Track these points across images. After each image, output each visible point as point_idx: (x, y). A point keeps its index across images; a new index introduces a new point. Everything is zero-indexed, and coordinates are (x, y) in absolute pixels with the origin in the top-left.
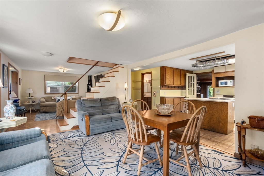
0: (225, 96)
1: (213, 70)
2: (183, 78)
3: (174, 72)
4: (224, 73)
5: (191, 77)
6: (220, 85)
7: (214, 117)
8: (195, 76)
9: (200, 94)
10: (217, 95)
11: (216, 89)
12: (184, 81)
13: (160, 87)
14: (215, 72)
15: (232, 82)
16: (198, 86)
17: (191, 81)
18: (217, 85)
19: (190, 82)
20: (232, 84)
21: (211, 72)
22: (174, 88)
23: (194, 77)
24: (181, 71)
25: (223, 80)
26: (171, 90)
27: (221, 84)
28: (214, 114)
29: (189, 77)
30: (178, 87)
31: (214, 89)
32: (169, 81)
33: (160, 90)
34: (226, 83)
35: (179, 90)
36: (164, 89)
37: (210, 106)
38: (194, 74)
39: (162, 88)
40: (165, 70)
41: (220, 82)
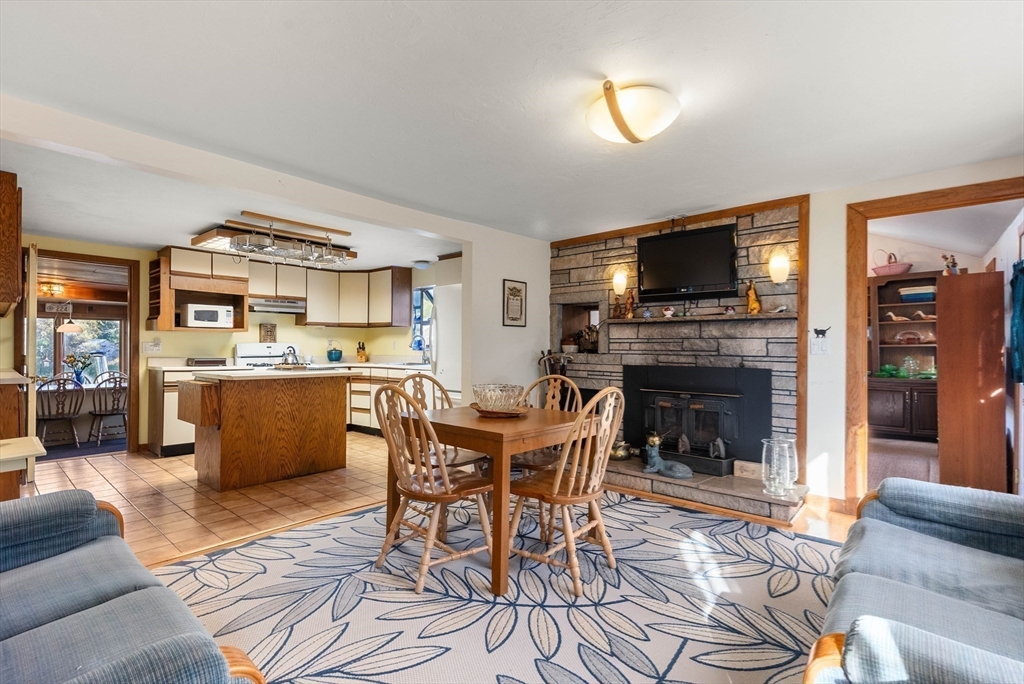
4: (207, 280)
6: (191, 321)
7: (316, 425)
10: (156, 362)
14: (174, 267)
15: (231, 312)
20: (230, 321)
27: (196, 318)
34: (213, 316)
37: (304, 394)
41: (192, 308)
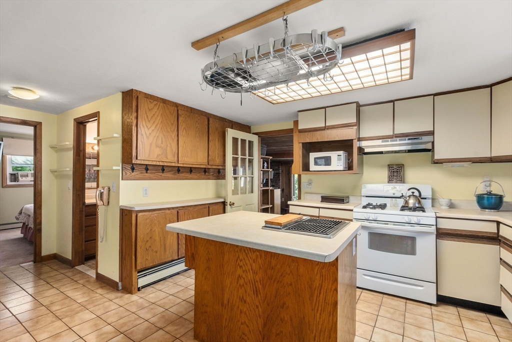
0: (325, 199)
1: (296, 123)
2: (215, 144)
3: (180, 119)
4: (323, 132)
5: (243, 141)
6: (313, 167)
8: (255, 139)
9: (271, 188)
10: (308, 196)
11: (305, 177)
12: (222, 154)
13: (120, 168)
14: (300, 128)
15: (342, 157)
16: (268, 168)
17: (243, 154)
18: (306, 168)
19: (240, 156)
20: (342, 164)
21: (291, 131)
22: (188, 175)
23: (251, 143)
24: (211, 120)
25: (320, 151)
26: (177, 179)
27: (316, 163)
28: (284, 304)
29: (235, 140)
30: (205, 171)
31: (300, 176)
32: (157, 146)
33: (122, 182)
34: (328, 161)
35: (209, 179)
36: (140, 176)
38: (253, 134)
39: (129, 172)
40: (137, 106)
41: (313, 156)
